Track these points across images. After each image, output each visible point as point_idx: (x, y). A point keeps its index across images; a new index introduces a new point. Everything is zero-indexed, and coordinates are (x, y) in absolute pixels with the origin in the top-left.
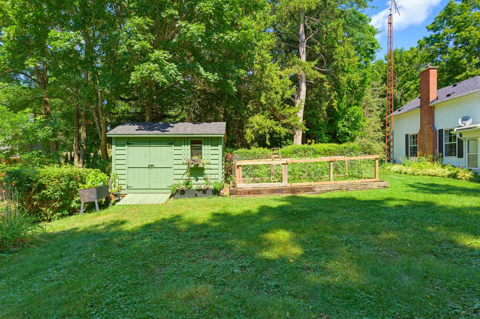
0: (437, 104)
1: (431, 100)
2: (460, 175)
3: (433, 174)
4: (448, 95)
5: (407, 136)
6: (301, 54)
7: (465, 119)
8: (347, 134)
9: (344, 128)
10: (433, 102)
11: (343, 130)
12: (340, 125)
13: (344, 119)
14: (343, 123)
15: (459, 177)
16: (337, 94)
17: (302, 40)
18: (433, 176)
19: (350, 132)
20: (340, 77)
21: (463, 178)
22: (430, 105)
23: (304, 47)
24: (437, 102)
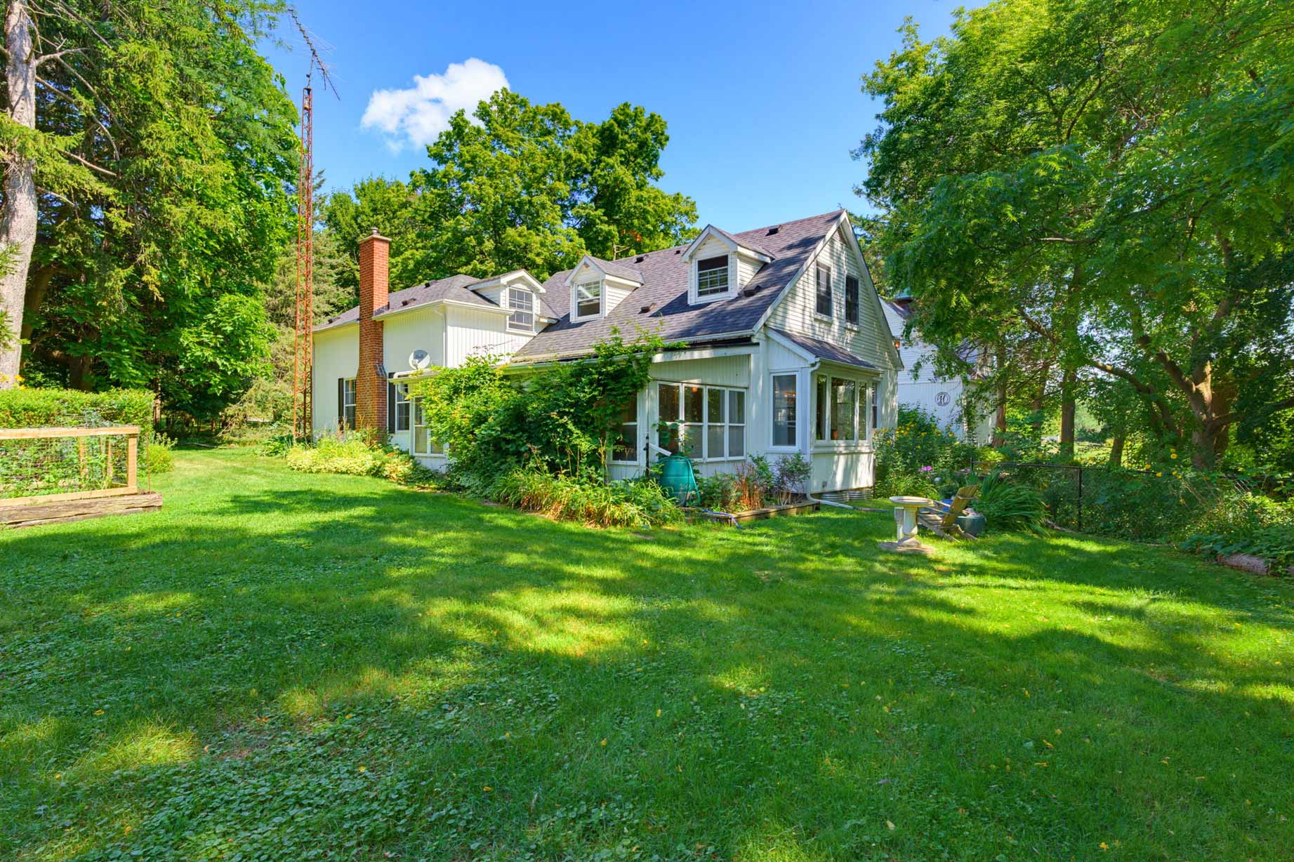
0: (388, 316)
1: (376, 308)
2: (387, 470)
3: (344, 469)
4: (405, 303)
5: (341, 380)
6: (15, 98)
7: (420, 356)
8: (213, 366)
9: (202, 350)
10: (380, 311)
11: (199, 353)
12: (187, 337)
13: (204, 325)
14: (199, 335)
15: (386, 473)
16: (156, 249)
17: (18, 57)
18: (342, 473)
19: (219, 362)
20: (167, 206)
21: (394, 475)
22: (374, 318)
23: (26, 80)
24: (386, 312)
